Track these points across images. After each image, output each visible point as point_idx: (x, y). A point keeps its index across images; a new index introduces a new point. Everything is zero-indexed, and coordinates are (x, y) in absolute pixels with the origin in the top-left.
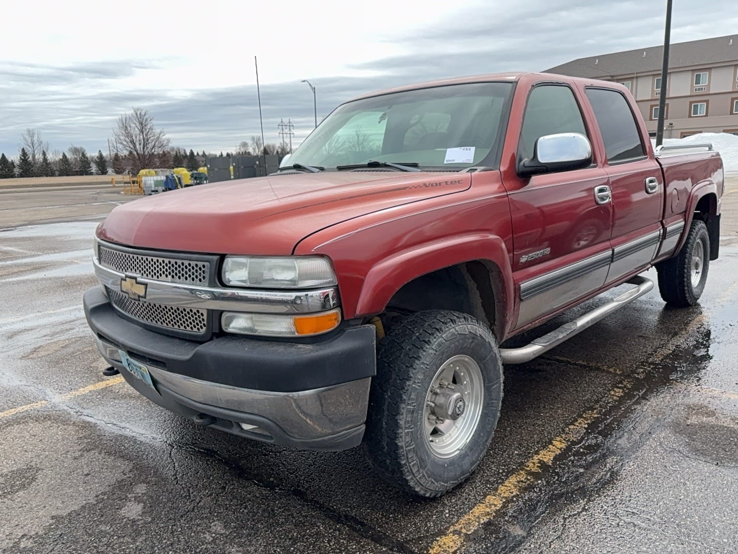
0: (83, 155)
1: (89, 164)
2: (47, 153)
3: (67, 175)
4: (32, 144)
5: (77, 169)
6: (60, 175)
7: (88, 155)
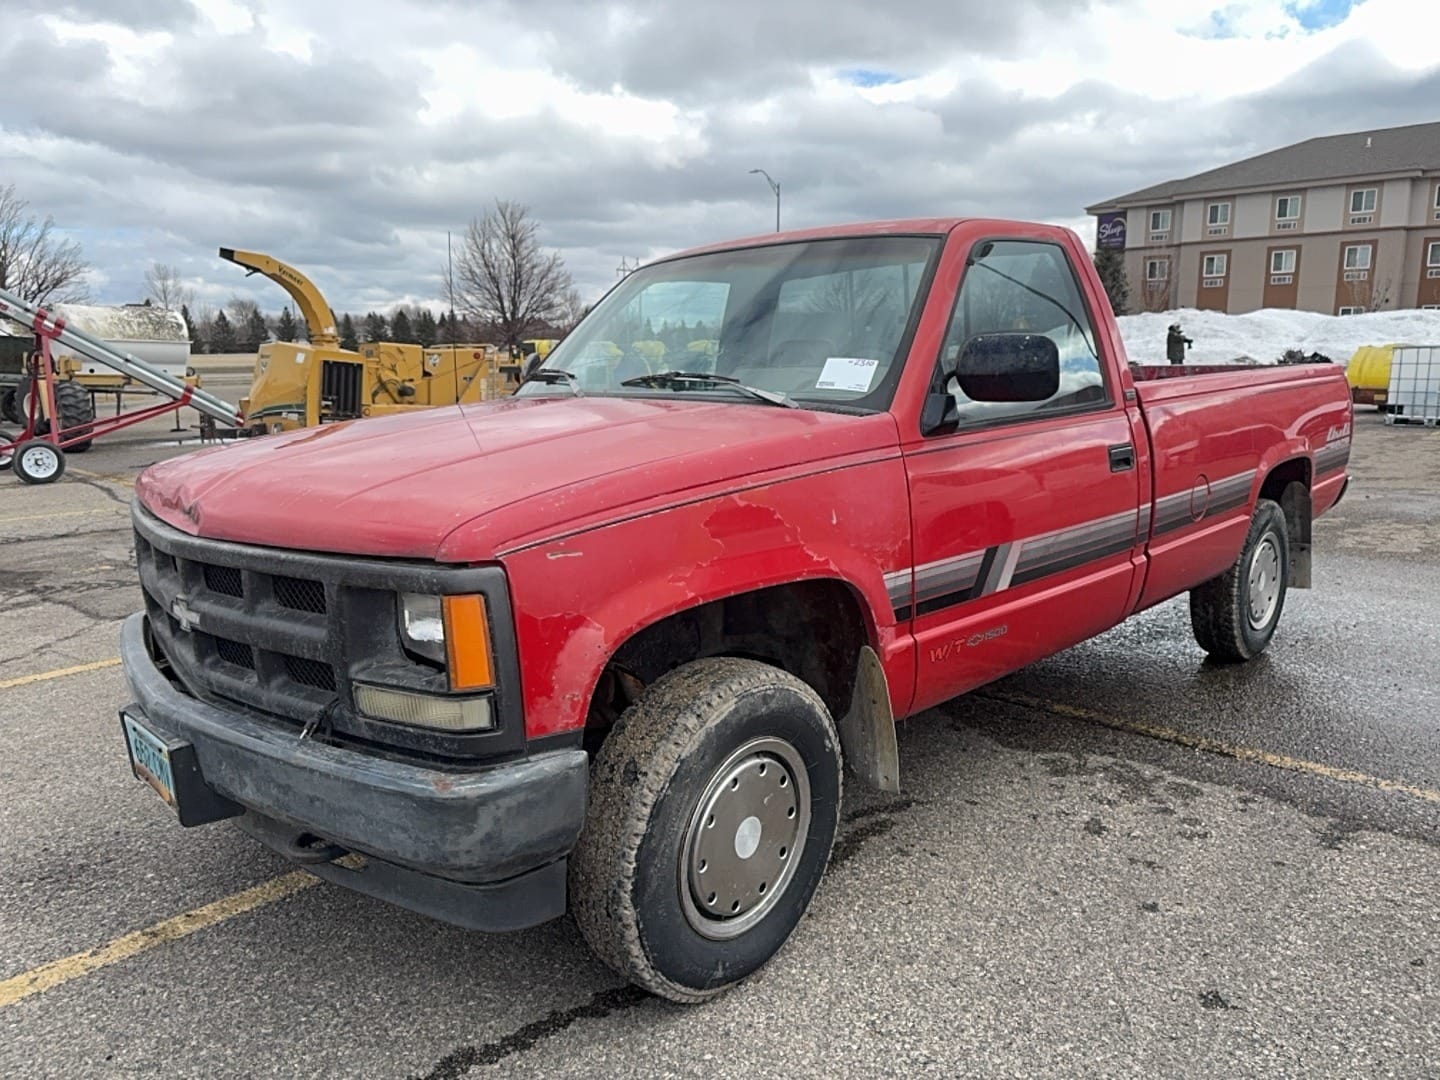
0: (256, 313)
1: (266, 332)
2: (190, 310)
3: (227, 352)
4: (164, 292)
5: (244, 342)
6: (212, 352)
7: (264, 313)
